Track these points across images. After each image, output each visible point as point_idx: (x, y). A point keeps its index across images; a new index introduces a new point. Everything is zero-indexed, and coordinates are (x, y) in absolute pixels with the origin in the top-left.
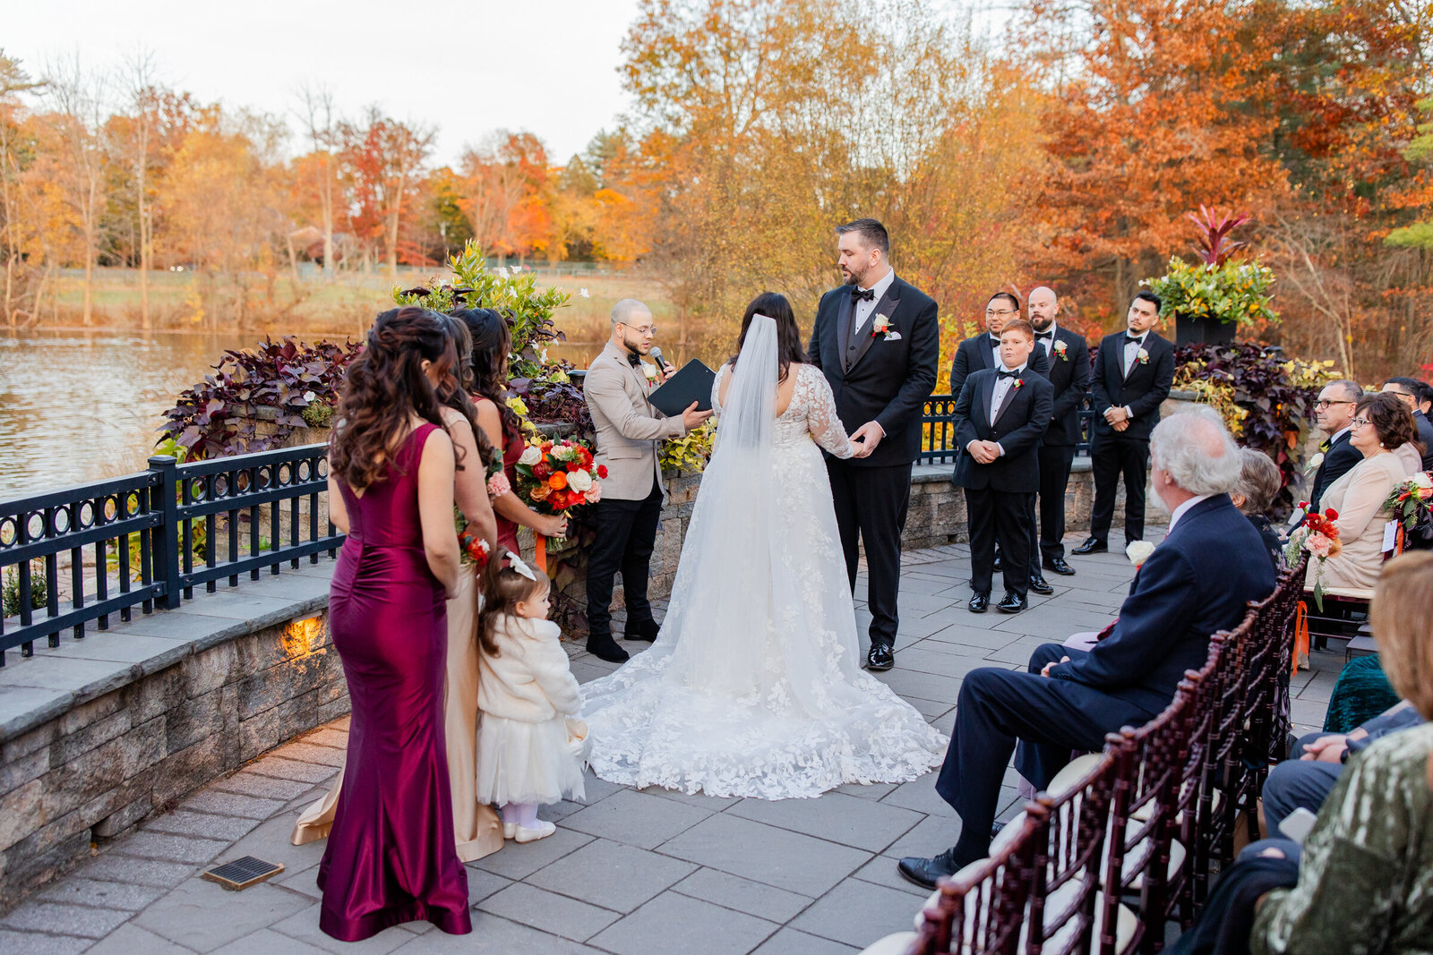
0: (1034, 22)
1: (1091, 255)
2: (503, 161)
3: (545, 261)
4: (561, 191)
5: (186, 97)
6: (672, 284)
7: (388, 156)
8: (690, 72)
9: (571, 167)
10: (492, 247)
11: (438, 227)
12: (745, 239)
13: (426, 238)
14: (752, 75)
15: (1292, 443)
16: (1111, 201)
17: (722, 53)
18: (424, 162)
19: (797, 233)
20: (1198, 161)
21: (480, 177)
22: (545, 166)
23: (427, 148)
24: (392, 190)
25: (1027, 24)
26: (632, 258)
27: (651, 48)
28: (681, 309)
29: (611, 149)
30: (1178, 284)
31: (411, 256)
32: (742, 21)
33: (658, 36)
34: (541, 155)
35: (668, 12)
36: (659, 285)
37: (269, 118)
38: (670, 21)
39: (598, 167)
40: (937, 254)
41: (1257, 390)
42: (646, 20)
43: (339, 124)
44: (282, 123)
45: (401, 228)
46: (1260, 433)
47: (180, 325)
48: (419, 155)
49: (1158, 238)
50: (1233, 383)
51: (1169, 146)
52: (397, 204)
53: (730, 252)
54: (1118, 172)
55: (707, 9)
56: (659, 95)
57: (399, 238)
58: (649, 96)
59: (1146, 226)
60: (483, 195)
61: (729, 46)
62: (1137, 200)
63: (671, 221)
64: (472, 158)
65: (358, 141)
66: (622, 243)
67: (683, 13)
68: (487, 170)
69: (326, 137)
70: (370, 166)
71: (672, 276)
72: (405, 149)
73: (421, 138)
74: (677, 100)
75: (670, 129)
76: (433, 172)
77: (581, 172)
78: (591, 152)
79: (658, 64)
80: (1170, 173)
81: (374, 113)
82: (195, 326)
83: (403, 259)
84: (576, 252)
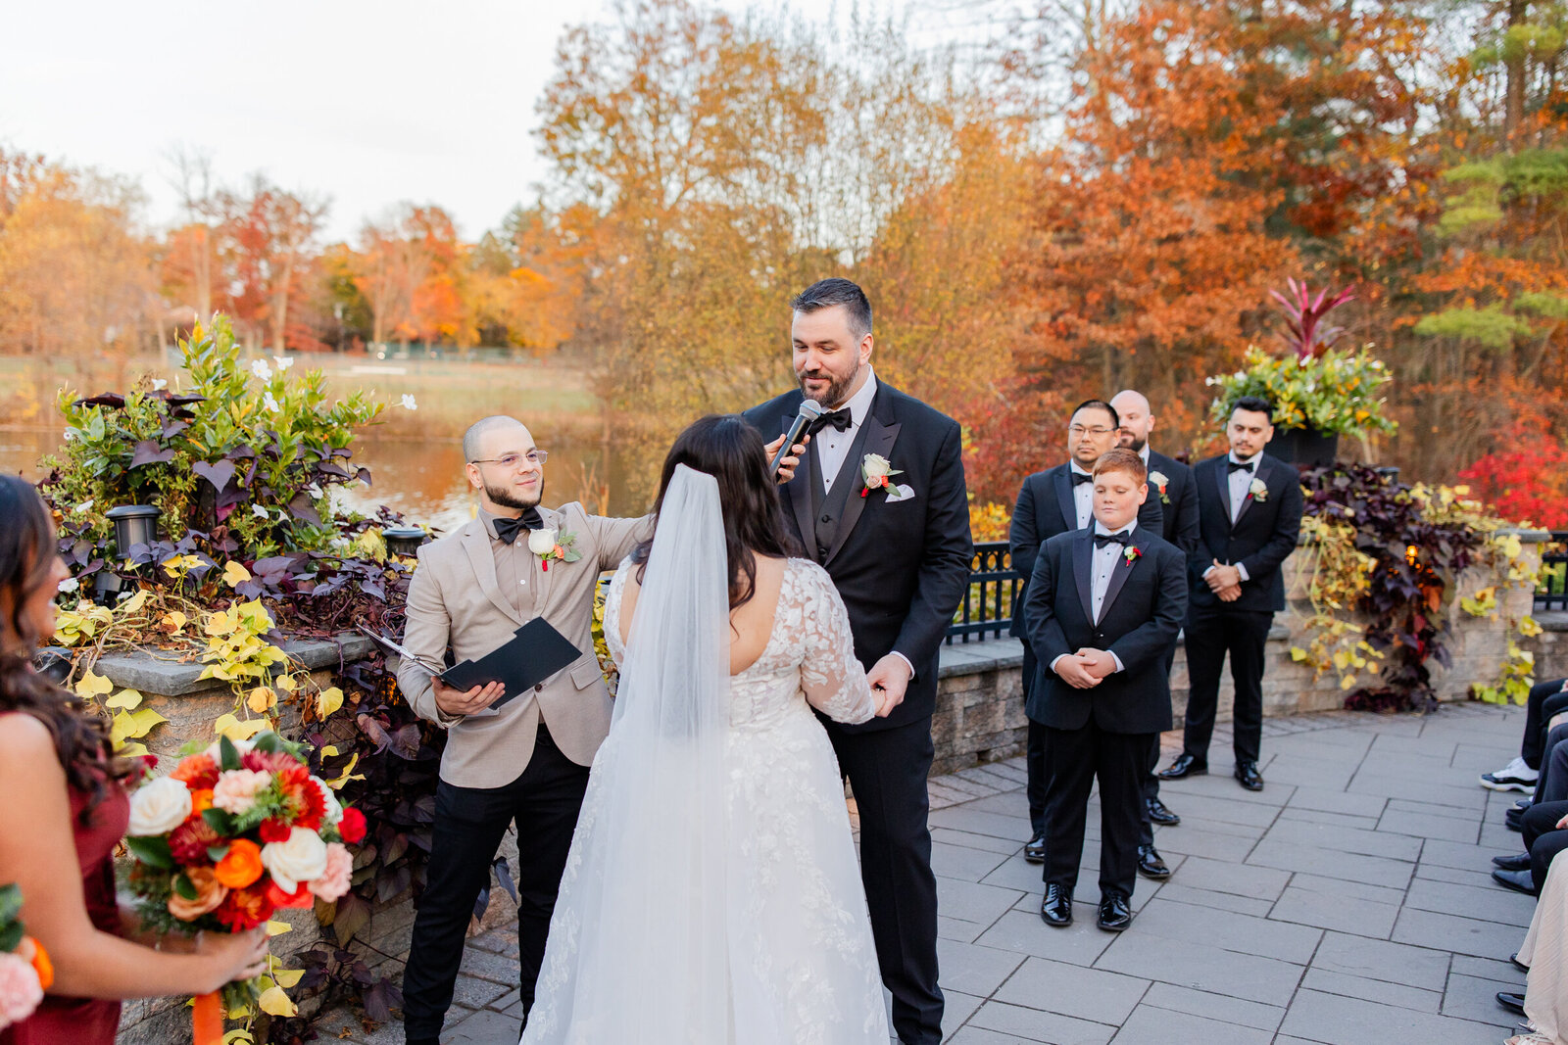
0: (1004, 80)
1: (1080, 343)
2: (406, 236)
3: (453, 346)
4: (472, 270)
5: (40, 159)
6: (594, 374)
7: (275, 229)
8: (614, 138)
9: (484, 245)
10: (393, 332)
11: (332, 309)
12: (677, 323)
13: (318, 321)
14: (684, 141)
15: (1434, 603)
16: (1101, 282)
17: (650, 116)
18: (316, 236)
19: (742, 315)
20: (1200, 236)
21: (380, 254)
22: (453, 242)
23: (320, 220)
24: (279, 267)
25: (997, 82)
26: (551, 344)
27: (570, 109)
28: (605, 403)
29: (528, 224)
30: (1262, 383)
31: (299, 341)
32: (672, 81)
33: (578, 97)
34: (449, 230)
35: (589, 70)
36: (580, 374)
37: (121, 181)
38: (591, 80)
39: (514, 243)
40: (918, 341)
41: (1388, 530)
42: (564, 78)
43: (218, 194)
44: (137, 187)
45: (289, 309)
46: (1393, 591)
47: (9, 420)
48: (310, 228)
49: (1158, 324)
50: (1353, 521)
51: (1167, 220)
52: (285, 282)
53: (659, 337)
54: (1112, 246)
55: (633, 67)
56: (580, 162)
57: (288, 320)
58: (568, 162)
59: (1143, 310)
60: (384, 273)
61: (657, 108)
62: (1128, 282)
63: (595, 303)
64: (371, 232)
65: (240, 211)
66: (543, 327)
67: (606, 71)
68: (388, 246)
69: (203, 207)
70: (254, 240)
71: (595, 365)
72: (294, 221)
73: (313, 208)
74: (599, 168)
75: (592, 200)
76: (328, 248)
77: (494, 249)
78: (506, 227)
79: (577, 128)
80: (1168, 250)
81: (259, 181)
82: (29, 421)
83: (292, 344)
84: (490, 336)
